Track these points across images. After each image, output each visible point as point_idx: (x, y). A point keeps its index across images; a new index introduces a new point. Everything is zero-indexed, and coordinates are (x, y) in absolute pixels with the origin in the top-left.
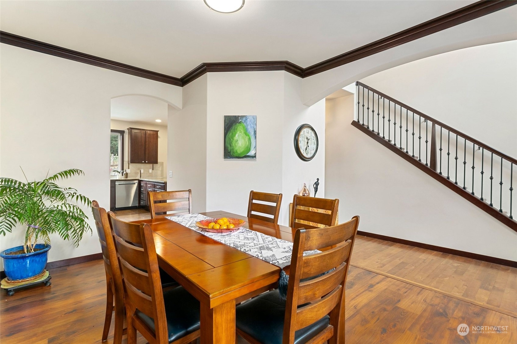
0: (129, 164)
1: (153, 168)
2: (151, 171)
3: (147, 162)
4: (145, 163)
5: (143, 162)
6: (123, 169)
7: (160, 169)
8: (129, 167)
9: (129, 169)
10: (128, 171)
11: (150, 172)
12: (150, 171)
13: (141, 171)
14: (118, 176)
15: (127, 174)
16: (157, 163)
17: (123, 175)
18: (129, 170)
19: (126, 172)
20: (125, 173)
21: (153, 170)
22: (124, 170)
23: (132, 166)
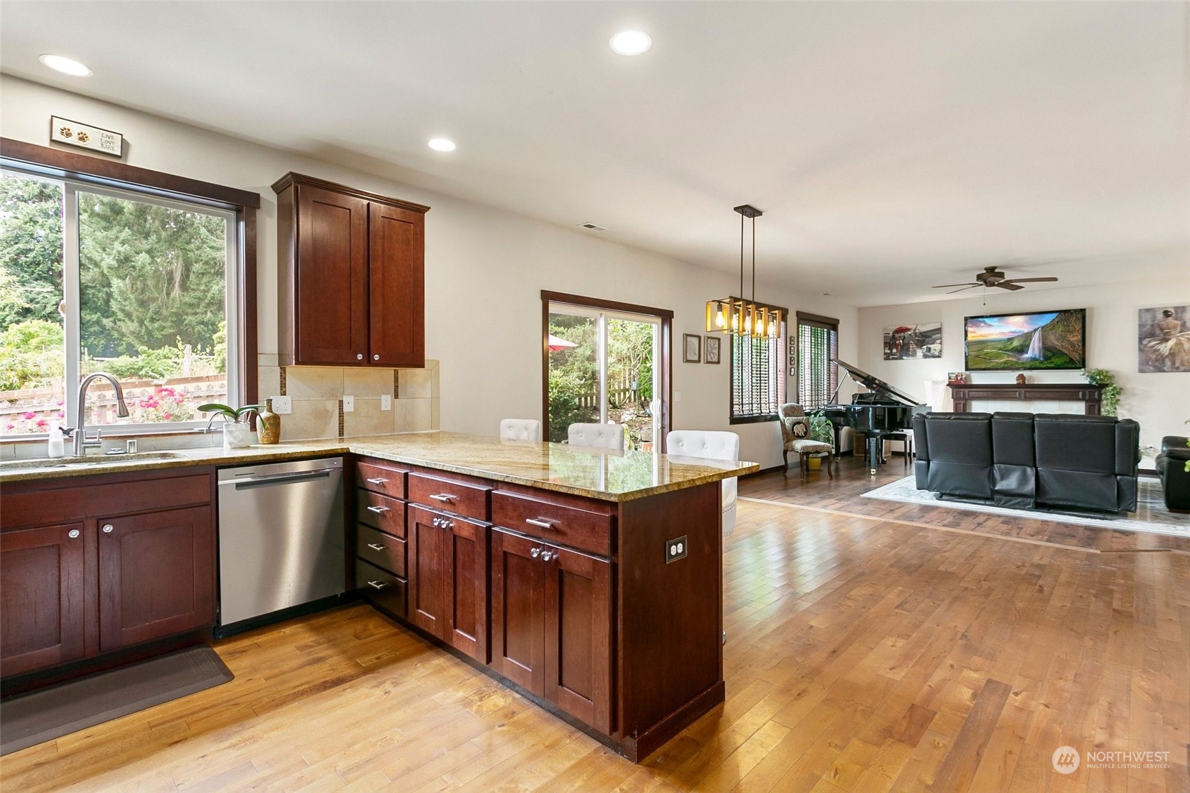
0: (283, 370)
1: (396, 387)
2: (386, 401)
3: (376, 357)
4: (369, 362)
5: (360, 357)
6: (252, 396)
7: (428, 393)
8: (283, 385)
9: (284, 394)
10: (282, 405)
11: (383, 408)
12: (383, 402)
13: (341, 402)
14: (230, 432)
15: (275, 421)
16: (423, 366)
17: (253, 428)
18: (288, 398)
19: (270, 410)
20: (264, 414)
21: (396, 396)
22: (262, 403)
23: (303, 378)
